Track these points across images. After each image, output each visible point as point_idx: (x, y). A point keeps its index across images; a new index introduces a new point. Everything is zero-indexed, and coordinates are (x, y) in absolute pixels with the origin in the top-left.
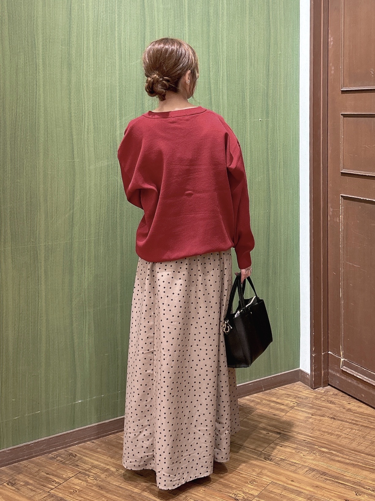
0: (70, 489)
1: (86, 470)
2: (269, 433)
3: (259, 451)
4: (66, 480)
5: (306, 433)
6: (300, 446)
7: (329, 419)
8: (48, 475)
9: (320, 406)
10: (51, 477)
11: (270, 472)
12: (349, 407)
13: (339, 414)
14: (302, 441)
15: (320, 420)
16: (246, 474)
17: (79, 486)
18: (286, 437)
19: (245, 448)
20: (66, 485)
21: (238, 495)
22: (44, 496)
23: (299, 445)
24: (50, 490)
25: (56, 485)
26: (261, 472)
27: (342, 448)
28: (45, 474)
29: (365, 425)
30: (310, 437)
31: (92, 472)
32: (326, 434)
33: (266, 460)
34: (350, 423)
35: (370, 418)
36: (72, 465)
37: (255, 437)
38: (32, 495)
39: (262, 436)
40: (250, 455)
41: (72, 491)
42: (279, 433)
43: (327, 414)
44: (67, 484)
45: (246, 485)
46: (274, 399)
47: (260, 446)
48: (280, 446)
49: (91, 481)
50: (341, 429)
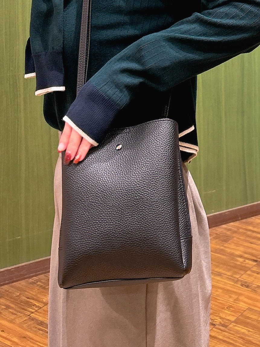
3: (235, 278)
8: (28, 300)
10: (32, 301)
11: (248, 298)
16: (223, 300)
19: (222, 275)
21: (215, 320)
24: (30, 313)
25: (37, 309)
26: (237, 298)
28: (26, 299)
33: (242, 286)
37: (232, 264)
38: (13, 319)
39: (238, 263)
42: (256, 261)
45: (223, 310)
46: (251, 228)
47: (236, 273)
48: (257, 273)
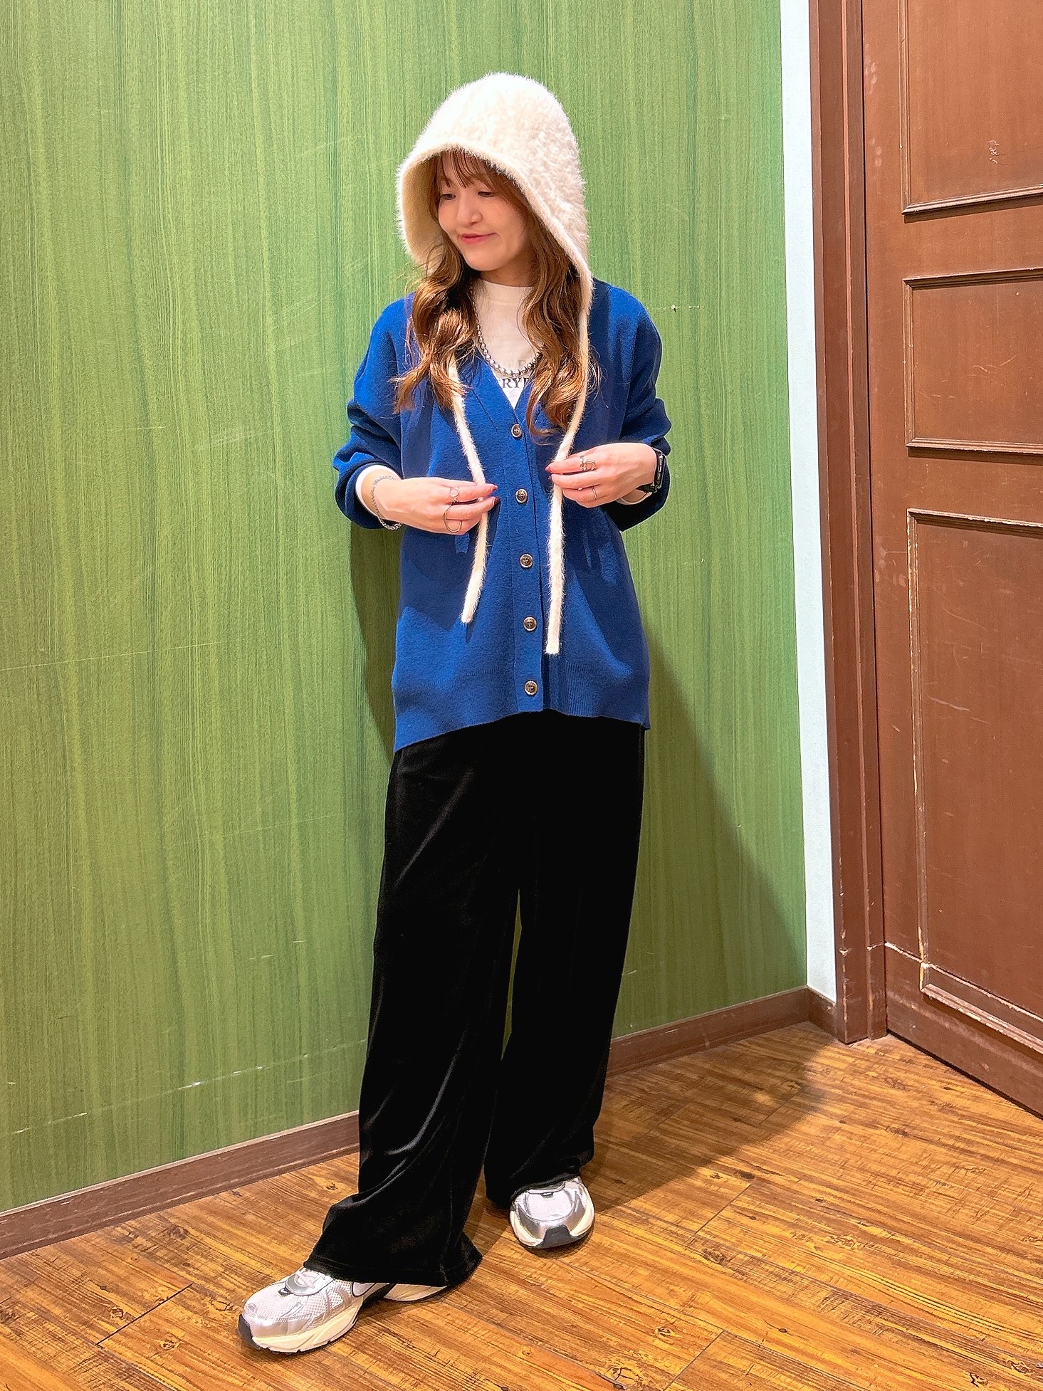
0: (159, 1337)
1: (207, 1280)
2: (720, 1174)
3: (688, 1230)
4: (149, 1308)
5: (824, 1177)
6: (805, 1219)
7: (890, 1135)
8: (103, 1293)
9: (864, 1096)
10: (111, 1297)
11: (721, 1299)
12: (946, 1097)
13: (918, 1121)
14: (813, 1200)
15: (865, 1138)
16: (650, 1303)
17: (183, 1330)
18: (768, 1188)
20: (148, 1324)
21: (625, 1373)
22: (85, 1358)
23: (804, 1215)
24: (102, 1337)
25: (122, 1323)
26: (693, 1299)
27: (930, 1229)
28: (98, 1290)
29: (992, 1154)
30: (836, 1188)
31: (222, 1287)
32: (881, 1181)
33: (708, 1259)
34: (952, 1147)
35: (1010, 1133)
36: (173, 1261)
38: (52, 1355)
39: (699, 1183)
40: (665, 1243)
41: (162, 1343)
42: (748, 1176)
43: (886, 1121)
44: (151, 1321)
45: (651, 1339)
46: (736, 1073)
47: (691, 1215)
48: (750, 1218)
49: (216, 1315)
50: (925, 1167)
